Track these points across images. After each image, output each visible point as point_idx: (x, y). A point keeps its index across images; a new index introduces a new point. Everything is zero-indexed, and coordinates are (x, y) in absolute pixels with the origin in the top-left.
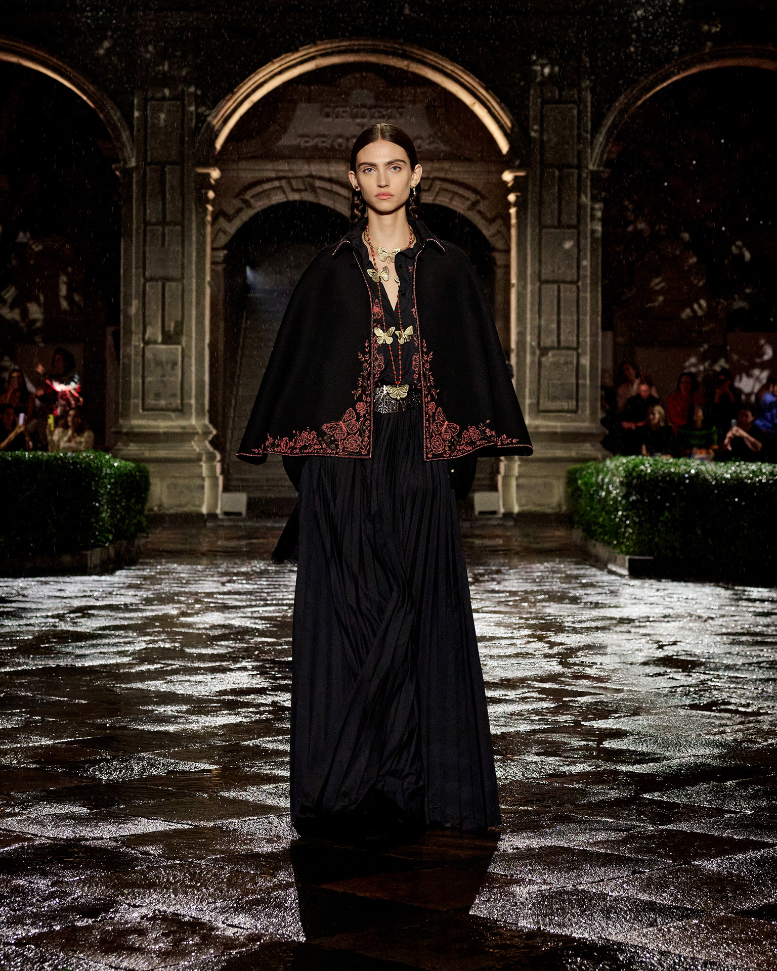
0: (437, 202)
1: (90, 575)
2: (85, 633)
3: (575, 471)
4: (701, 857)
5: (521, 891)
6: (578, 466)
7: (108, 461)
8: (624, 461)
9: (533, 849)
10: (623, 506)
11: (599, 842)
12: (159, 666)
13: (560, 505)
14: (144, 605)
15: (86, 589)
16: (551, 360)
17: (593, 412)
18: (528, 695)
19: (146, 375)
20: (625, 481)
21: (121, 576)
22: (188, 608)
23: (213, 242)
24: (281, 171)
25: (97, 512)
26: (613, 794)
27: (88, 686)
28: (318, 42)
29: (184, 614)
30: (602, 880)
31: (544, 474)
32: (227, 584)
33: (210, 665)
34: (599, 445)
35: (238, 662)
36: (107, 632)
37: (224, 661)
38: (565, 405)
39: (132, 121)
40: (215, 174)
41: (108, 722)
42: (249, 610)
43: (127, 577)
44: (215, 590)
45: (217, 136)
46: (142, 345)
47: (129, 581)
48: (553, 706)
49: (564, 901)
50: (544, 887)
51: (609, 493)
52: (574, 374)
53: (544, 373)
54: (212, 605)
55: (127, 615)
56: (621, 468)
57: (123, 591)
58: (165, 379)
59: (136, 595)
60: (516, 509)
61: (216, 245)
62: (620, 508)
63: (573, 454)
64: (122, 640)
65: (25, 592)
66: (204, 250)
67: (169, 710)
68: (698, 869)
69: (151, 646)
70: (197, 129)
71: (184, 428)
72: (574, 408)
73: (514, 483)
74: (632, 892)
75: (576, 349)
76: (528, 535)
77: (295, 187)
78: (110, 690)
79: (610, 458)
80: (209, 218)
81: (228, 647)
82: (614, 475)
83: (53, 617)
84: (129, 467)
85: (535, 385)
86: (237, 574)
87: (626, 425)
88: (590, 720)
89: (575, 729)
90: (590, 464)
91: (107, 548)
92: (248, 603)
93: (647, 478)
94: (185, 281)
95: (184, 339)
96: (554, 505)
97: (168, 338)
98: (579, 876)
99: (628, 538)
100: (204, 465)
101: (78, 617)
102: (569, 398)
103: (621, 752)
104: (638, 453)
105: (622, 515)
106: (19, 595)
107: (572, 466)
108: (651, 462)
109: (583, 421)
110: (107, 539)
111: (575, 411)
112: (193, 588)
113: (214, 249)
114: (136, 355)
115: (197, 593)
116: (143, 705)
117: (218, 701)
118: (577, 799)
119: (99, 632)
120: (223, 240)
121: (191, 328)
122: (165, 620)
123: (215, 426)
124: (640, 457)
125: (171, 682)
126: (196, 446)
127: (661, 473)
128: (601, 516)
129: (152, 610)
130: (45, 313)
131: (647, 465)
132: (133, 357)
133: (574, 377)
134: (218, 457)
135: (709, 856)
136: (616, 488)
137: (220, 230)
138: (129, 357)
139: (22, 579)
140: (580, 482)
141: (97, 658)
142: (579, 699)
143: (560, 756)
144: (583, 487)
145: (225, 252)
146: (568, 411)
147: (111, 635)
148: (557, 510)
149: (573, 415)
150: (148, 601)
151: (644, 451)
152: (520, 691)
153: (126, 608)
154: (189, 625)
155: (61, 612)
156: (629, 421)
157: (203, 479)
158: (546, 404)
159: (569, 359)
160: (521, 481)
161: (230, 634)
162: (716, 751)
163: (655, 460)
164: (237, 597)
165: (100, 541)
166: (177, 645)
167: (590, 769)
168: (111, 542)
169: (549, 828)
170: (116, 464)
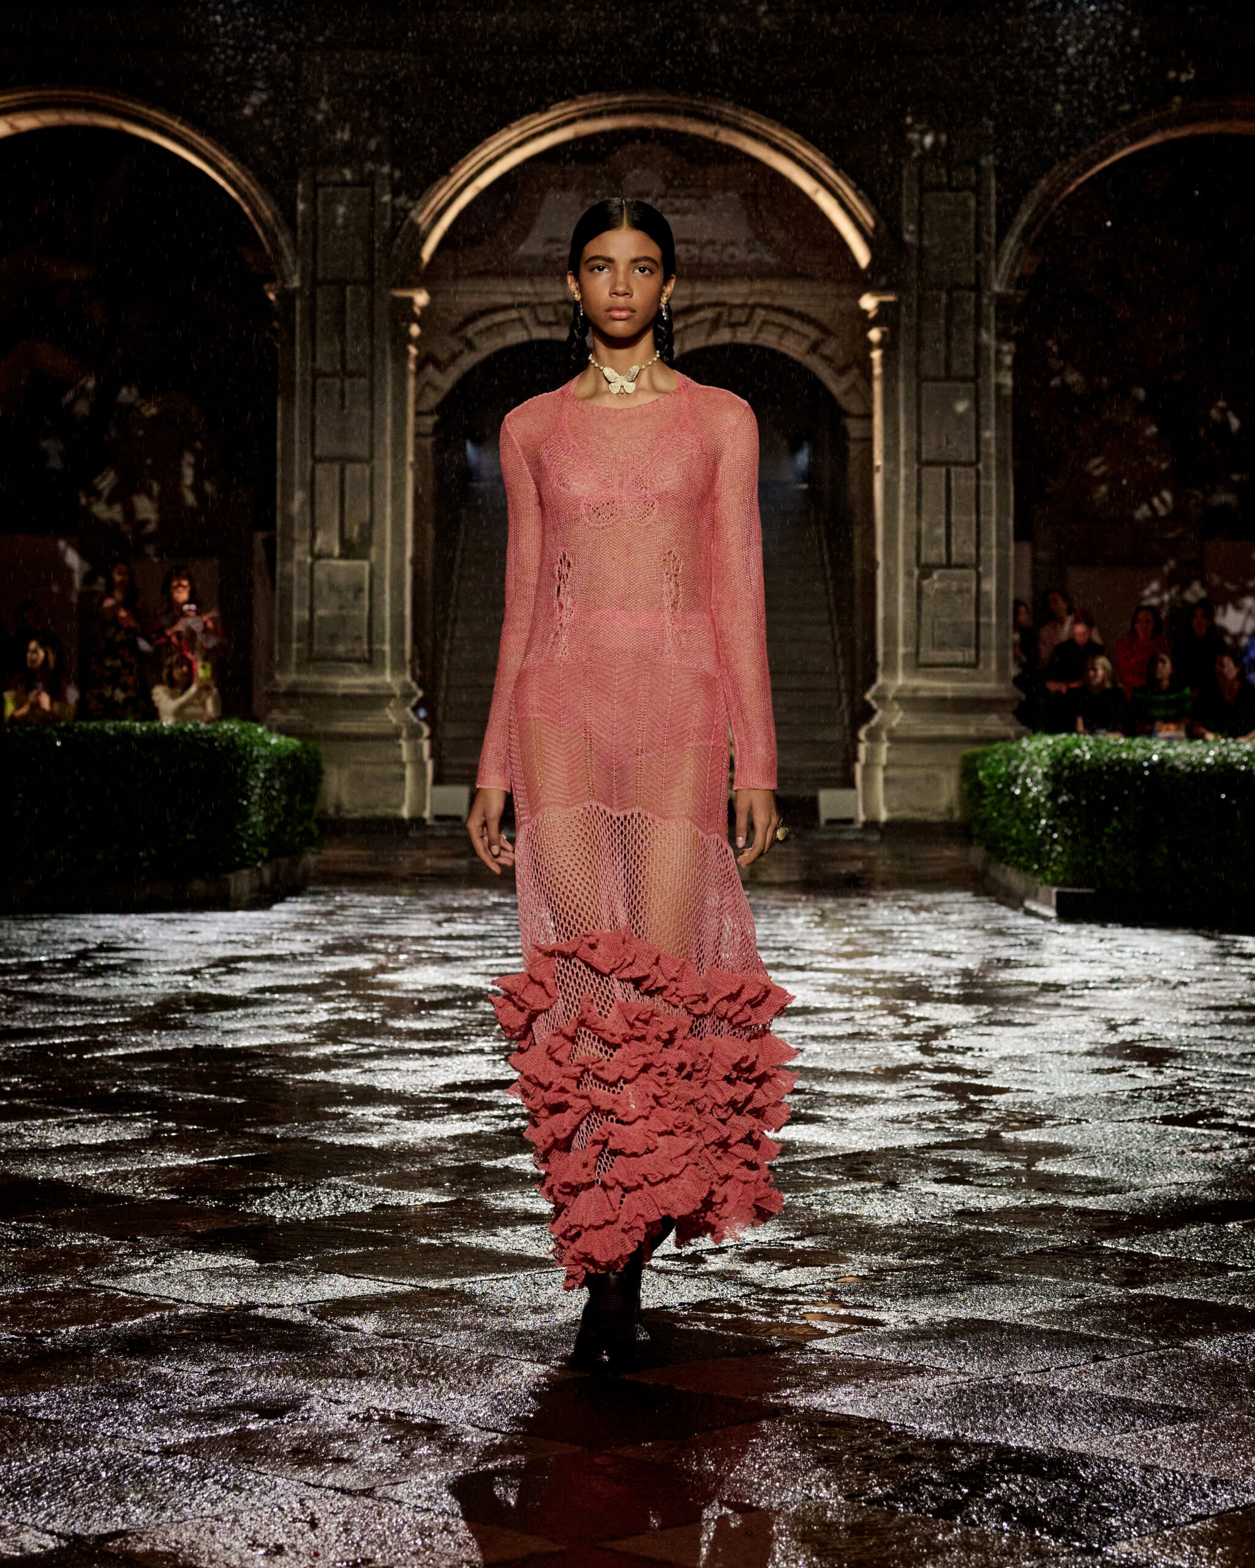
0: (759, 341)
1: (234, 909)
2: (235, 997)
3: (974, 758)
4: (1195, 1335)
5: (926, 1385)
6: (978, 749)
7: (261, 736)
8: (1050, 741)
9: (940, 1324)
10: (1048, 811)
11: (1041, 1313)
12: (349, 1047)
13: (950, 810)
14: (322, 955)
15: (232, 930)
16: (937, 586)
17: (1003, 665)
18: (916, 1092)
19: (317, 603)
20: (1051, 772)
21: (283, 912)
22: (389, 961)
23: (418, 399)
24: (521, 294)
25: (245, 815)
26: (1058, 1240)
27: (244, 1076)
28: (580, 97)
29: (383, 969)
30: (1048, 1370)
31: (927, 761)
32: (445, 925)
33: (428, 1045)
34: (1011, 717)
35: (469, 1041)
36: (268, 995)
37: (449, 1039)
38: (958, 656)
39: (295, 218)
40: (421, 298)
41: (279, 1132)
42: (481, 962)
43: (290, 912)
44: (426, 933)
45: (424, 240)
46: (309, 560)
47: (295, 919)
48: (956, 1107)
49: (991, 1398)
50: (960, 1378)
51: (1026, 789)
52: (973, 608)
53: (926, 606)
54: (424, 955)
55: (297, 970)
56: (1044, 753)
57: (286, 935)
58: (344, 612)
59: (308, 941)
60: (883, 816)
61: (420, 408)
62: (1044, 814)
63: (972, 731)
64: (290, 1008)
65: (139, 936)
66: (404, 414)
67: (370, 1113)
68: (1192, 1353)
69: (336, 1017)
70: (395, 231)
71: (372, 687)
72: (973, 660)
73: (880, 776)
74: (1096, 1385)
75: (976, 566)
76: (902, 856)
77: (542, 317)
78: (280, 1084)
79: (1029, 737)
80: (412, 366)
81: (453, 1018)
82: (1033, 763)
83: (183, 973)
84: (291, 747)
85: (912, 625)
86: (459, 910)
87: (1053, 686)
88: (1014, 1129)
89: (992, 1143)
90: (997, 746)
91: (259, 870)
92: (480, 953)
93: (1085, 768)
94: (376, 462)
95: (374, 552)
96: (942, 809)
97: (349, 550)
98: (1012, 1363)
99: (1055, 861)
100: (403, 743)
101: (221, 973)
102: (965, 644)
103: (1064, 1178)
104: (1071, 729)
105: (1047, 825)
106: (129, 939)
107: (969, 750)
108: (1092, 743)
109: (987, 680)
110: (260, 857)
111: (974, 665)
112: (392, 930)
113: (418, 414)
114: (300, 575)
115: (399, 938)
116: (330, 1106)
117: (444, 1101)
118: (1003, 1250)
119: (256, 996)
120: (433, 399)
121: (384, 532)
122: (354, 978)
123: (421, 685)
124: (1075, 736)
125: (370, 1070)
126: (391, 716)
127: (1106, 759)
128: (1014, 826)
129: (335, 964)
130: (160, 510)
131: (1085, 748)
132: (296, 578)
133: (973, 613)
134: (426, 731)
135: (1208, 1334)
136: (1037, 784)
137: (429, 384)
138: (290, 579)
139: (133, 916)
140: (981, 774)
141: (257, 1035)
142: (994, 1097)
143: (971, 1183)
144: (987, 783)
145: (436, 418)
146: (963, 665)
147: (274, 1001)
148: (947, 817)
149: (971, 671)
150: (329, 950)
151: (1080, 726)
152: (905, 1085)
153: (294, 958)
154: (391, 986)
155: (196, 966)
156: (1056, 680)
157: (403, 765)
158: (929, 654)
159: (965, 585)
160: (892, 772)
161: (454, 999)
162: (1209, 1176)
163: (1097, 741)
164: (462, 943)
165: (250, 858)
166: (375, 1015)
167: (1018, 1203)
168: (266, 861)
169: (962, 1292)
170: (274, 741)
